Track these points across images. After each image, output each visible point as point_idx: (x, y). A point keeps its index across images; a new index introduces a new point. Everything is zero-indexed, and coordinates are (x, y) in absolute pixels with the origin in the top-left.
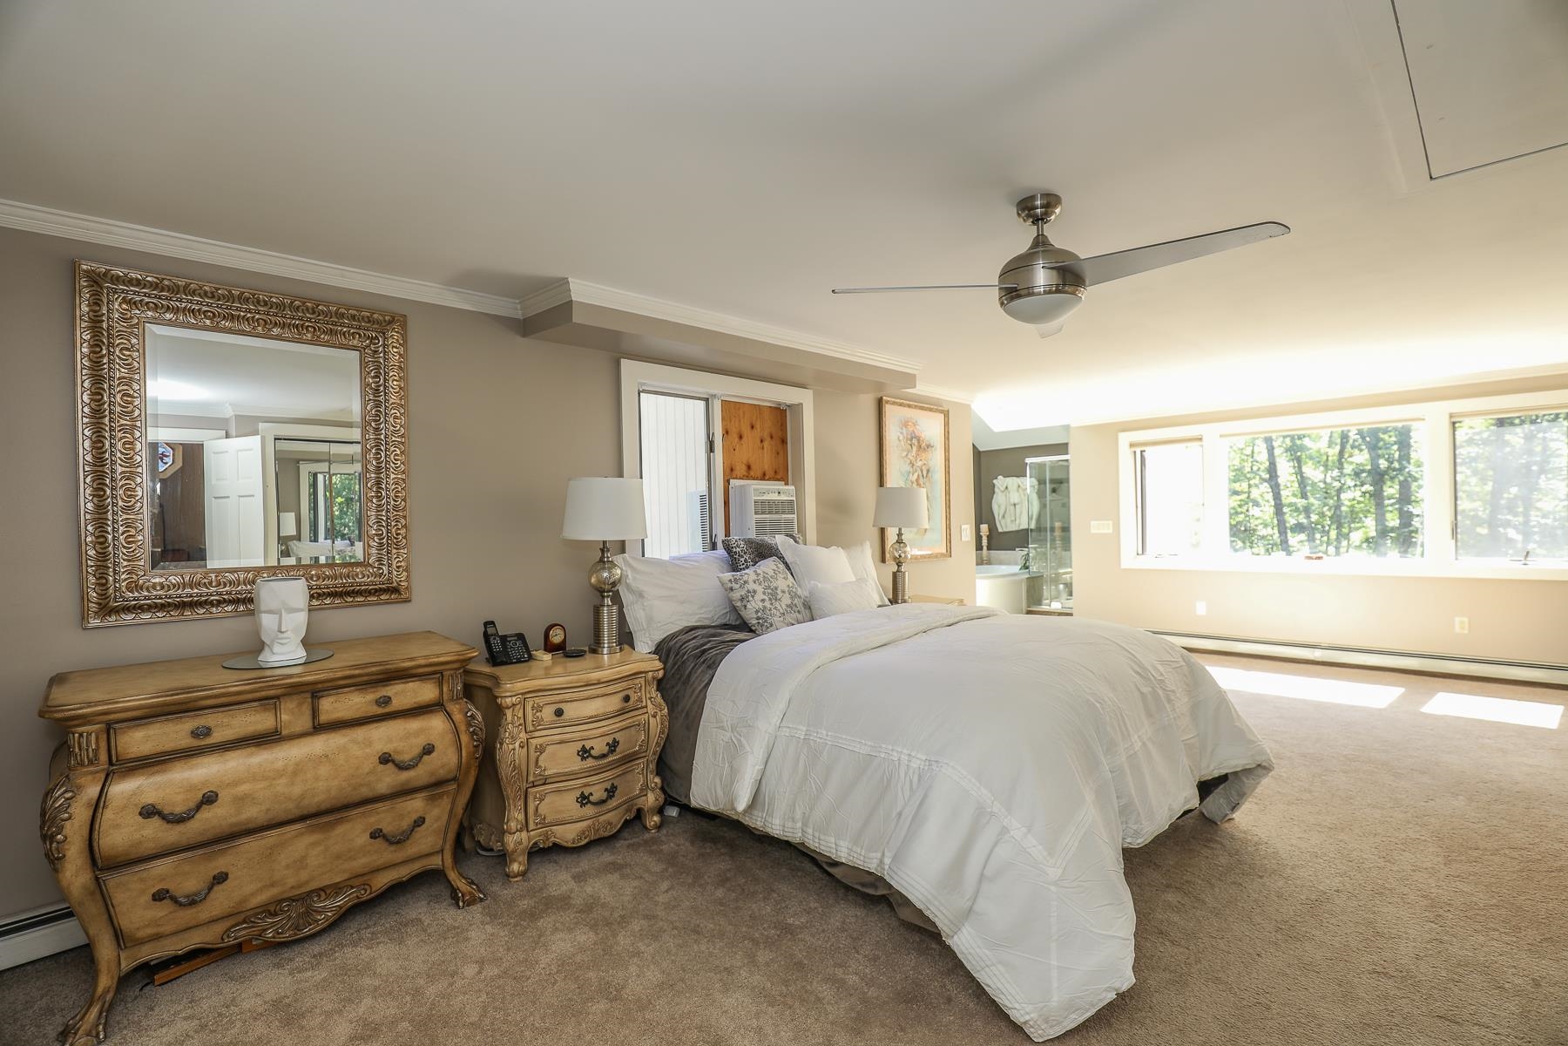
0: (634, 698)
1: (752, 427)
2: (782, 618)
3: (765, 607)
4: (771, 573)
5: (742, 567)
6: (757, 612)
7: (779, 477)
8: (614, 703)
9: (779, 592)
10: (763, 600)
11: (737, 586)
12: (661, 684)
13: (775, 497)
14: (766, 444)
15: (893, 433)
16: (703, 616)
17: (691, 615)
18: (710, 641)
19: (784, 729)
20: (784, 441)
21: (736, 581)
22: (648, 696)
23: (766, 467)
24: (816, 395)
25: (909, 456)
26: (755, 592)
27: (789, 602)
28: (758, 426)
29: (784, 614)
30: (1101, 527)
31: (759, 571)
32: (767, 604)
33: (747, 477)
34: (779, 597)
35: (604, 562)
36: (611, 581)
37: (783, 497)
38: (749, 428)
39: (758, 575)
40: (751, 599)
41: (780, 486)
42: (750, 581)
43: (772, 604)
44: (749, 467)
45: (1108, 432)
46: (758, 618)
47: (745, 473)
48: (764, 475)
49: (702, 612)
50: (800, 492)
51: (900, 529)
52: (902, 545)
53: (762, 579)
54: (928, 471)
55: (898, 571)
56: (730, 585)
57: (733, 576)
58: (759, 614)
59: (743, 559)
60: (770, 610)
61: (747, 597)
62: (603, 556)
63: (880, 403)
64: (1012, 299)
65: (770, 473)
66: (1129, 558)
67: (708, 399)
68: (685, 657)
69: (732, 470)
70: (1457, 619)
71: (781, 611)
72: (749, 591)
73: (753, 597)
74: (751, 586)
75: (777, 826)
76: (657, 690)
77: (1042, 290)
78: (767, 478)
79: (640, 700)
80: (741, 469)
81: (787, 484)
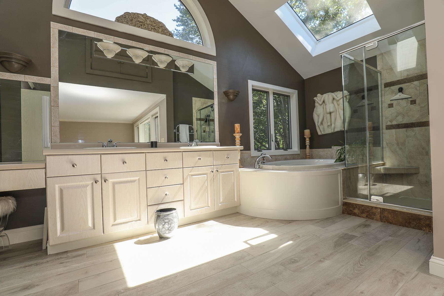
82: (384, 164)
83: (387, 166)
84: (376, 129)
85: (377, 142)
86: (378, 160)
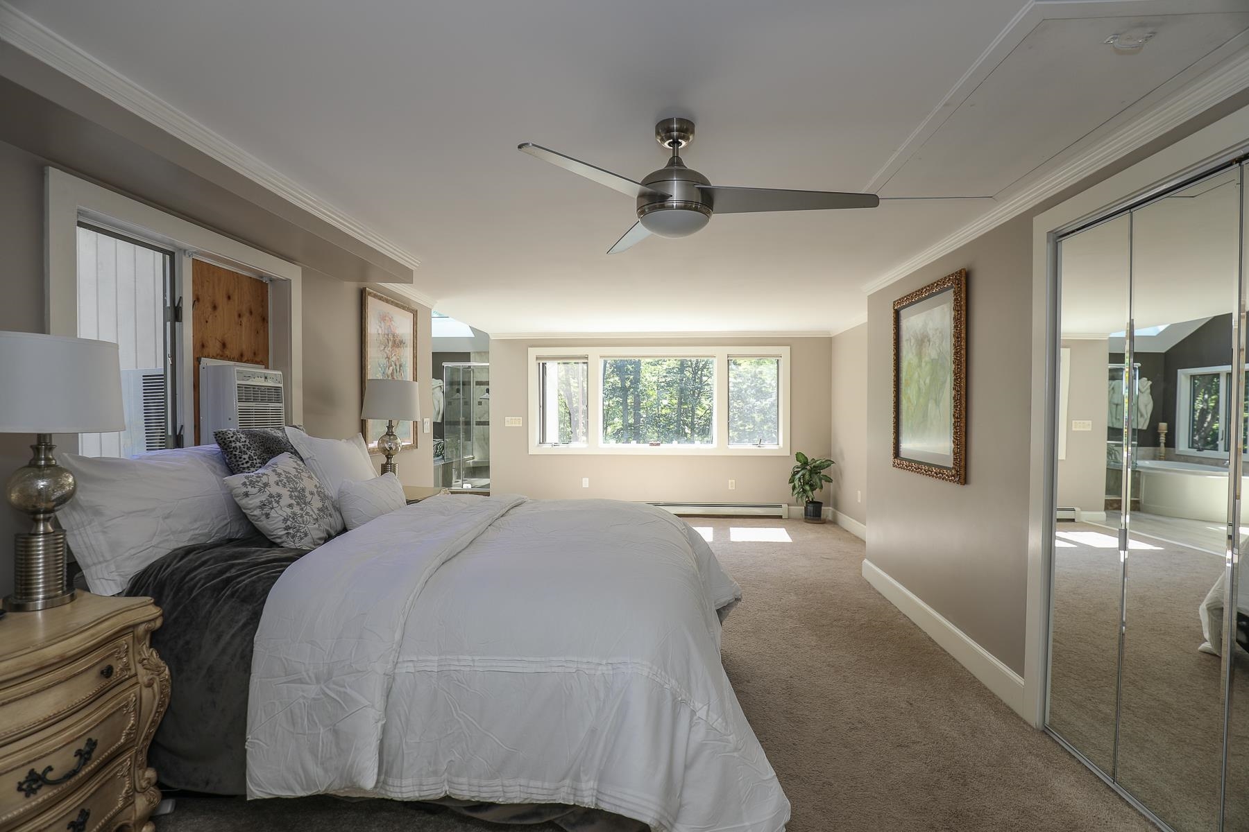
0: (118, 667)
1: (229, 298)
2: (317, 526)
3: (295, 514)
4: (294, 472)
5: (245, 466)
6: (285, 520)
7: (258, 360)
8: (86, 686)
9: (307, 494)
10: (290, 506)
11: (255, 490)
12: (156, 638)
13: (259, 382)
14: (244, 320)
15: (373, 328)
16: (197, 532)
17: (180, 532)
18: (232, 566)
19: (406, 665)
20: (264, 319)
21: (252, 484)
22: (138, 658)
23: (244, 347)
24: (306, 275)
25: (386, 350)
26: (279, 496)
27: (320, 505)
28: (235, 297)
29: (317, 519)
30: (513, 422)
31: (279, 471)
32: (297, 509)
33: (222, 357)
34: (308, 500)
35: (40, 467)
36: (58, 494)
37: (270, 383)
38: (225, 299)
39: (279, 475)
40: (275, 505)
41: (260, 370)
42: (272, 482)
43: (302, 509)
44: (224, 345)
45: (519, 346)
46: (287, 528)
47: (219, 352)
48: (242, 355)
49: (196, 526)
50: (287, 378)
51: (390, 422)
52: (392, 437)
53: (285, 480)
54: (400, 366)
55: (387, 463)
56: (245, 490)
57: (247, 477)
58: (289, 523)
59: (246, 457)
60: (302, 516)
61: (270, 503)
62: (37, 458)
63: (362, 296)
64: (653, 209)
65: (248, 355)
66: (534, 448)
67: (174, 253)
68: (194, 594)
69: (203, 346)
70: (730, 481)
71: (315, 517)
72: (271, 496)
73: (278, 502)
74: (274, 489)
75: (406, 789)
76: (150, 647)
77: (675, 204)
78: (245, 359)
79: (126, 667)
80: (214, 347)
81: (267, 368)
82: (473, 458)
83: (475, 460)
84: (468, 423)
85: (468, 437)
86: (468, 455)
